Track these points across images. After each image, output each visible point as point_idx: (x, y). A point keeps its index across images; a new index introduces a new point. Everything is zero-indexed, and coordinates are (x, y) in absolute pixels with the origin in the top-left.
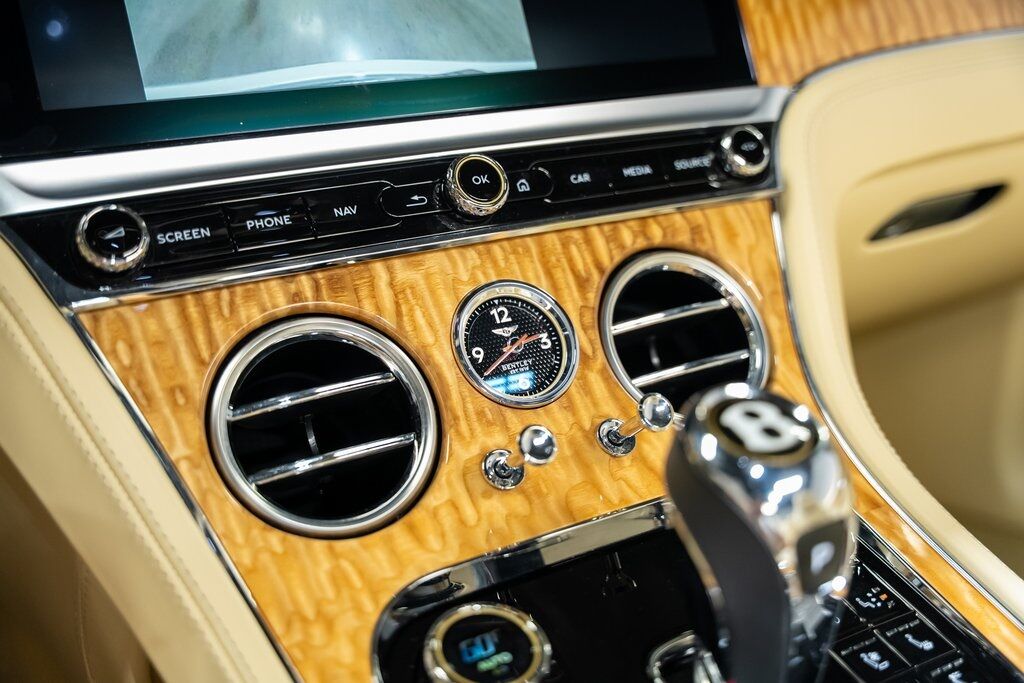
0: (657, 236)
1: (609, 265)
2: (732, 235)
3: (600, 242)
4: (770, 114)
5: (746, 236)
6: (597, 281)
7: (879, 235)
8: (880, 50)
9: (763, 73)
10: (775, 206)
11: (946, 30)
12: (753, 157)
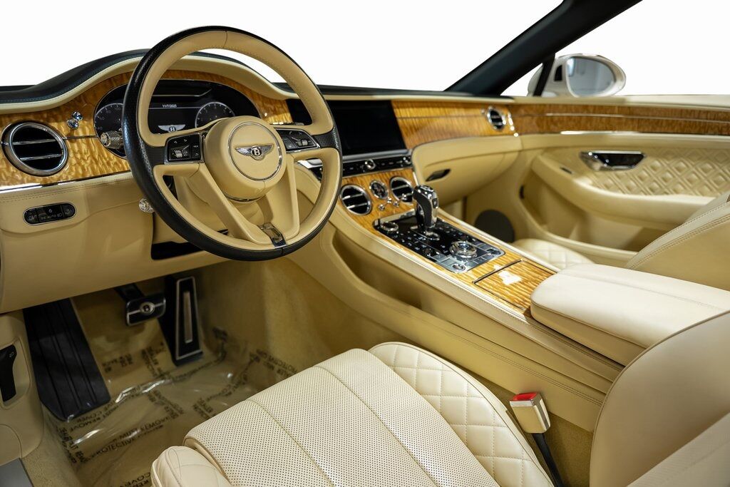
0: (396, 174)
1: (390, 178)
2: (407, 174)
3: (388, 175)
4: (410, 154)
5: (409, 175)
6: (388, 181)
7: (428, 180)
8: (426, 143)
9: (408, 147)
10: (413, 170)
11: (436, 139)
12: (409, 160)
